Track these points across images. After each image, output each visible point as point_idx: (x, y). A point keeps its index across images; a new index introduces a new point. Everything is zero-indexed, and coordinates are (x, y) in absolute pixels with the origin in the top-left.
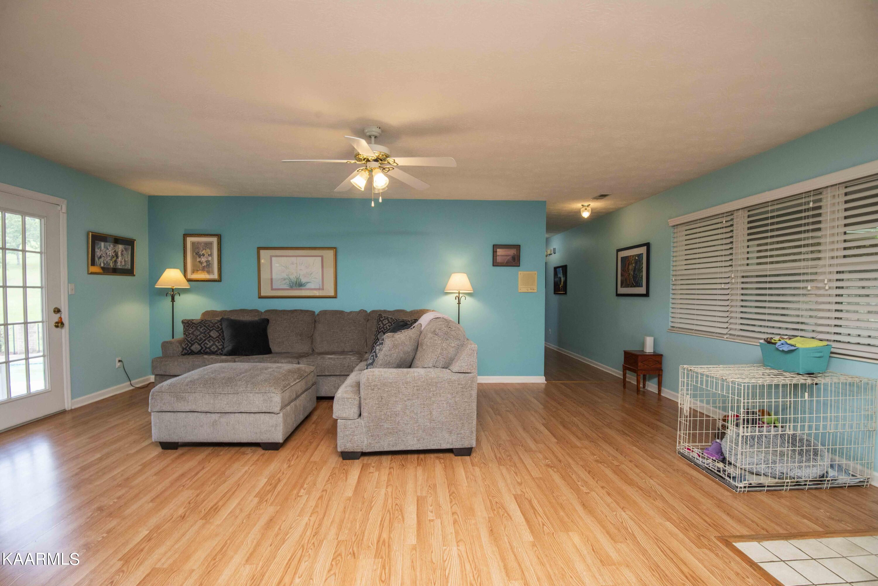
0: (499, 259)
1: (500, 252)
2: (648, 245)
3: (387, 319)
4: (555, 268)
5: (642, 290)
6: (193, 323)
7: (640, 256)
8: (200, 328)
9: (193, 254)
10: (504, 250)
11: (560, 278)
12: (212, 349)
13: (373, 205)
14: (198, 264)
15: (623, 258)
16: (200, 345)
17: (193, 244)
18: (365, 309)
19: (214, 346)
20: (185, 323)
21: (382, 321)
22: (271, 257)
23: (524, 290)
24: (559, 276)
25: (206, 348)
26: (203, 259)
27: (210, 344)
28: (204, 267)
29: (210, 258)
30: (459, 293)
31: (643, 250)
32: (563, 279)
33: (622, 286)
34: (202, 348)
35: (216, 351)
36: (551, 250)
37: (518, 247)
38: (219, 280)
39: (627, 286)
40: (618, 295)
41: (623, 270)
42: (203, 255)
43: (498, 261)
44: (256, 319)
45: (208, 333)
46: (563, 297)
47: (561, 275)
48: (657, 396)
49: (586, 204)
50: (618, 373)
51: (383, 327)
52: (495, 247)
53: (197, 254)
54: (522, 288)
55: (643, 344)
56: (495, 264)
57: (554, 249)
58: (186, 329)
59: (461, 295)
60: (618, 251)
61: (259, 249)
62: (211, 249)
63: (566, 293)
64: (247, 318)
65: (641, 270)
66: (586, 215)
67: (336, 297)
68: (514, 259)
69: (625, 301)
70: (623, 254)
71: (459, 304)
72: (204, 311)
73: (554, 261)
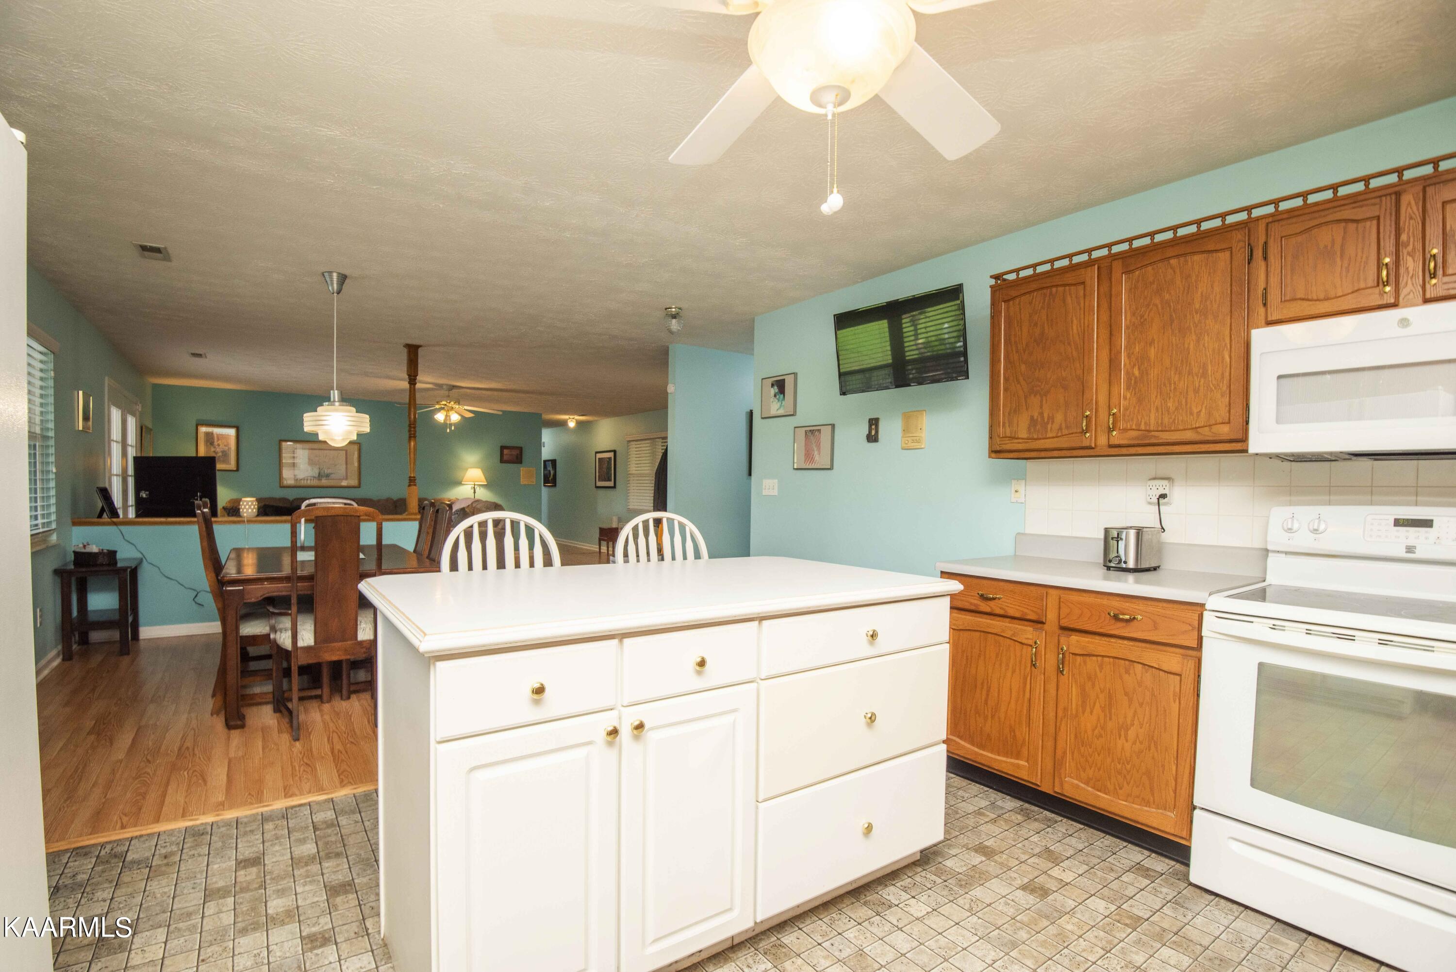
0: (505, 458)
1: (506, 451)
2: (615, 452)
4: (547, 461)
5: (611, 484)
7: (610, 459)
9: (206, 444)
10: (509, 451)
11: (550, 471)
13: (448, 431)
15: (599, 459)
17: (206, 434)
18: (391, 497)
22: (294, 449)
23: (526, 483)
24: (549, 469)
26: (218, 449)
28: (219, 457)
29: (226, 449)
30: (474, 484)
31: (611, 455)
32: (552, 472)
33: (599, 481)
36: (546, 442)
37: (520, 449)
38: (237, 470)
39: (603, 480)
40: (597, 487)
41: (600, 468)
42: (219, 445)
44: (289, 505)
47: (550, 468)
48: (605, 554)
49: (571, 417)
50: (595, 548)
52: (503, 448)
53: (211, 444)
54: (523, 481)
55: (611, 520)
56: (502, 461)
59: (476, 486)
60: (596, 453)
61: (281, 441)
62: (228, 439)
63: (555, 486)
64: (282, 504)
65: (610, 469)
66: (572, 424)
67: (359, 487)
68: (517, 457)
69: (601, 492)
70: (599, 456)
71: (475, 492)
72: (229, 499)
73: (546, 453)
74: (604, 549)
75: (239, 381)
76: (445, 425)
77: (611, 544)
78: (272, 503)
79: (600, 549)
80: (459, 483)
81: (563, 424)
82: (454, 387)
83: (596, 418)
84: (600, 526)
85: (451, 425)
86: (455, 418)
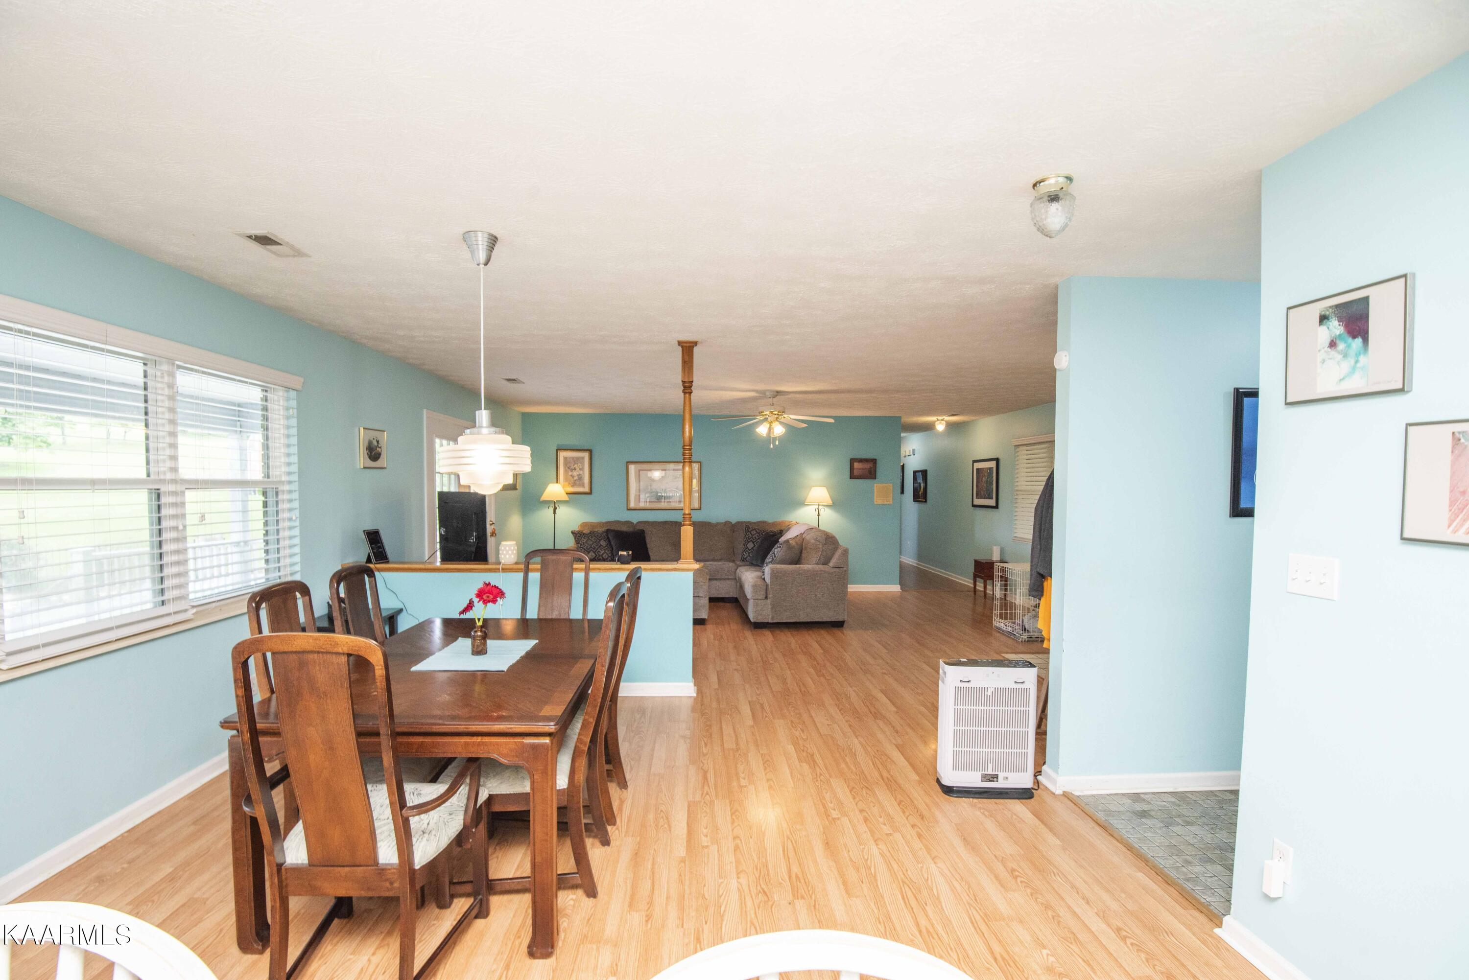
0: (856, 473)
1: (856, 465)
2: (997, 460)
3: (755, 529)
4: (915, 472)
5: (992, 502)
6: (584, 534)
7: (991, 469)
8: (592, 537)
9: (565, 468)
10: (861, 464)
11: (920, 484)
12: (604, 556)
13: (772, 446)
14: (571, 478)
15: (977, 470)
16: (594, 552)
17: (566, 458)
18: (730, 521)
19: (605, 554)
20: (576, 534)
21: (750, 532)
22: (639, 471)
23: (880, 502)
24: (919, 481)
25: (600, 556)
26: (575, 473)
27: (602, 552)
28: (576, 480)
29: (581, 472)
30: (819, 505)
31: (993, 464)
32: (922, 485)
33: (977, 498)
34: (596, 555)
35: (607, 559)
36: (910, 451)
37: (874, 461)
38: (590, 493)
39: (981, 498)
40: (974, 506)
41: (978, 482)
42: (575, 469)
43: (855, 474)
44: (631, 530)
45: (599, 542)
46: (922, 505)
47: (920, 480)
48: (982, 594)
49: (940, 418)
50: (969, 583)
51: (752, 537)
52: (852, 461)
53: (569, 468)
54: (878, 500)
55: (992, 554)
56: (852, 477)
57: (914, 450)
58: (578, 539)
59: (820, 507)
60: (974, 461)
61: (628, 463)
62: (583, 463)
63: (926, 501)
64: (624, 529)
65: (991, 483)
66: (940, 427)
67: (700, 509)
68: (870, 472)
69: (980, 512)
70: (978, 465)
71: (819, 515)
72: (580, 523)
73: (913, 463)
74: (980, 587)
75: (585, 404)
76: (769, 439)
77: (989, 582)
78: (617, 528)
79: (975, 585)
80: (802, 504)
81: (928, 428)
82: (778, 393)
83: (973, 418)
84: (977, 558)
85: (775, 439)
86: (779, 430)
